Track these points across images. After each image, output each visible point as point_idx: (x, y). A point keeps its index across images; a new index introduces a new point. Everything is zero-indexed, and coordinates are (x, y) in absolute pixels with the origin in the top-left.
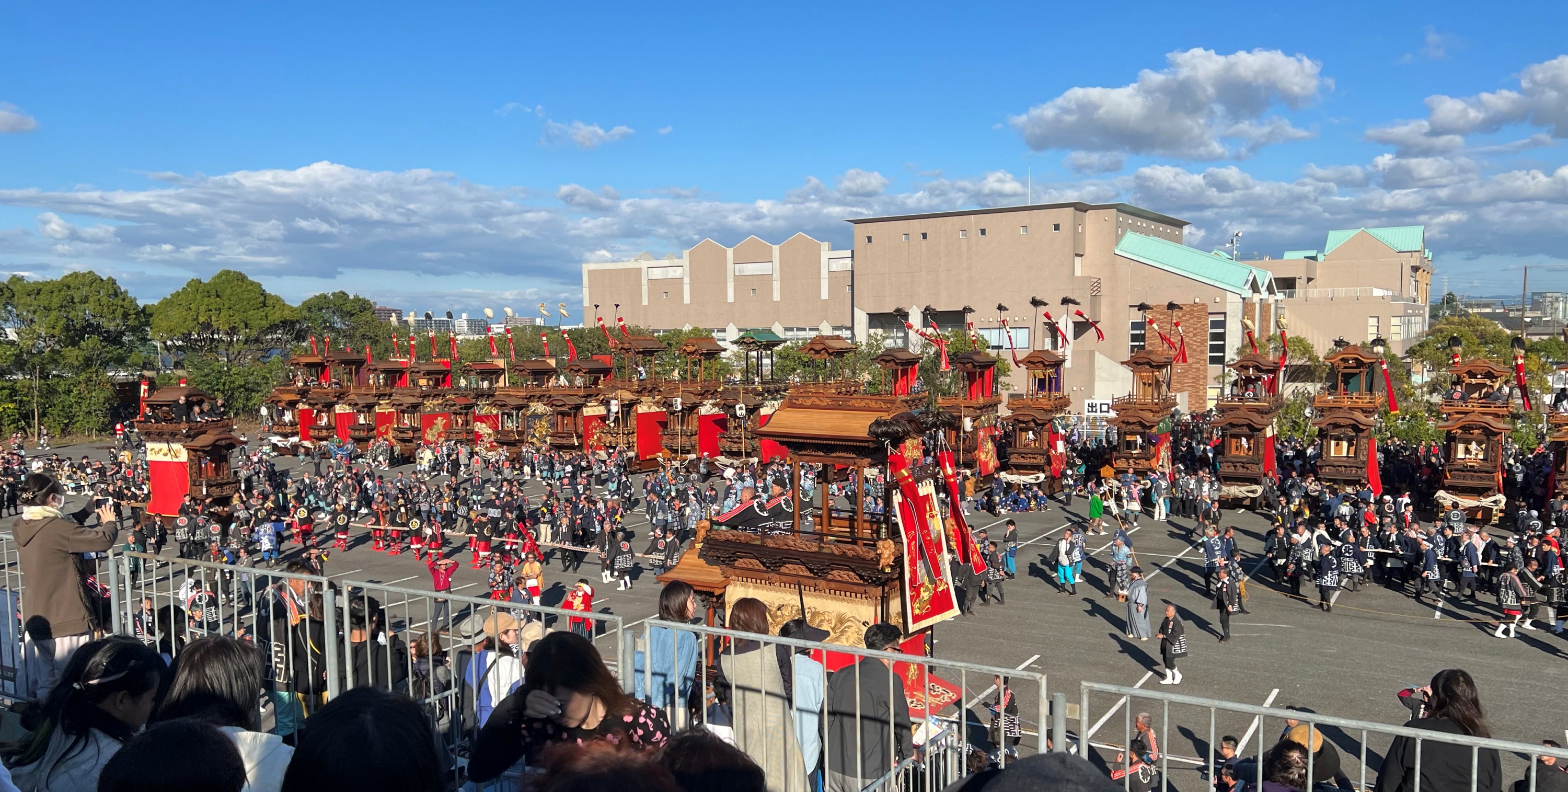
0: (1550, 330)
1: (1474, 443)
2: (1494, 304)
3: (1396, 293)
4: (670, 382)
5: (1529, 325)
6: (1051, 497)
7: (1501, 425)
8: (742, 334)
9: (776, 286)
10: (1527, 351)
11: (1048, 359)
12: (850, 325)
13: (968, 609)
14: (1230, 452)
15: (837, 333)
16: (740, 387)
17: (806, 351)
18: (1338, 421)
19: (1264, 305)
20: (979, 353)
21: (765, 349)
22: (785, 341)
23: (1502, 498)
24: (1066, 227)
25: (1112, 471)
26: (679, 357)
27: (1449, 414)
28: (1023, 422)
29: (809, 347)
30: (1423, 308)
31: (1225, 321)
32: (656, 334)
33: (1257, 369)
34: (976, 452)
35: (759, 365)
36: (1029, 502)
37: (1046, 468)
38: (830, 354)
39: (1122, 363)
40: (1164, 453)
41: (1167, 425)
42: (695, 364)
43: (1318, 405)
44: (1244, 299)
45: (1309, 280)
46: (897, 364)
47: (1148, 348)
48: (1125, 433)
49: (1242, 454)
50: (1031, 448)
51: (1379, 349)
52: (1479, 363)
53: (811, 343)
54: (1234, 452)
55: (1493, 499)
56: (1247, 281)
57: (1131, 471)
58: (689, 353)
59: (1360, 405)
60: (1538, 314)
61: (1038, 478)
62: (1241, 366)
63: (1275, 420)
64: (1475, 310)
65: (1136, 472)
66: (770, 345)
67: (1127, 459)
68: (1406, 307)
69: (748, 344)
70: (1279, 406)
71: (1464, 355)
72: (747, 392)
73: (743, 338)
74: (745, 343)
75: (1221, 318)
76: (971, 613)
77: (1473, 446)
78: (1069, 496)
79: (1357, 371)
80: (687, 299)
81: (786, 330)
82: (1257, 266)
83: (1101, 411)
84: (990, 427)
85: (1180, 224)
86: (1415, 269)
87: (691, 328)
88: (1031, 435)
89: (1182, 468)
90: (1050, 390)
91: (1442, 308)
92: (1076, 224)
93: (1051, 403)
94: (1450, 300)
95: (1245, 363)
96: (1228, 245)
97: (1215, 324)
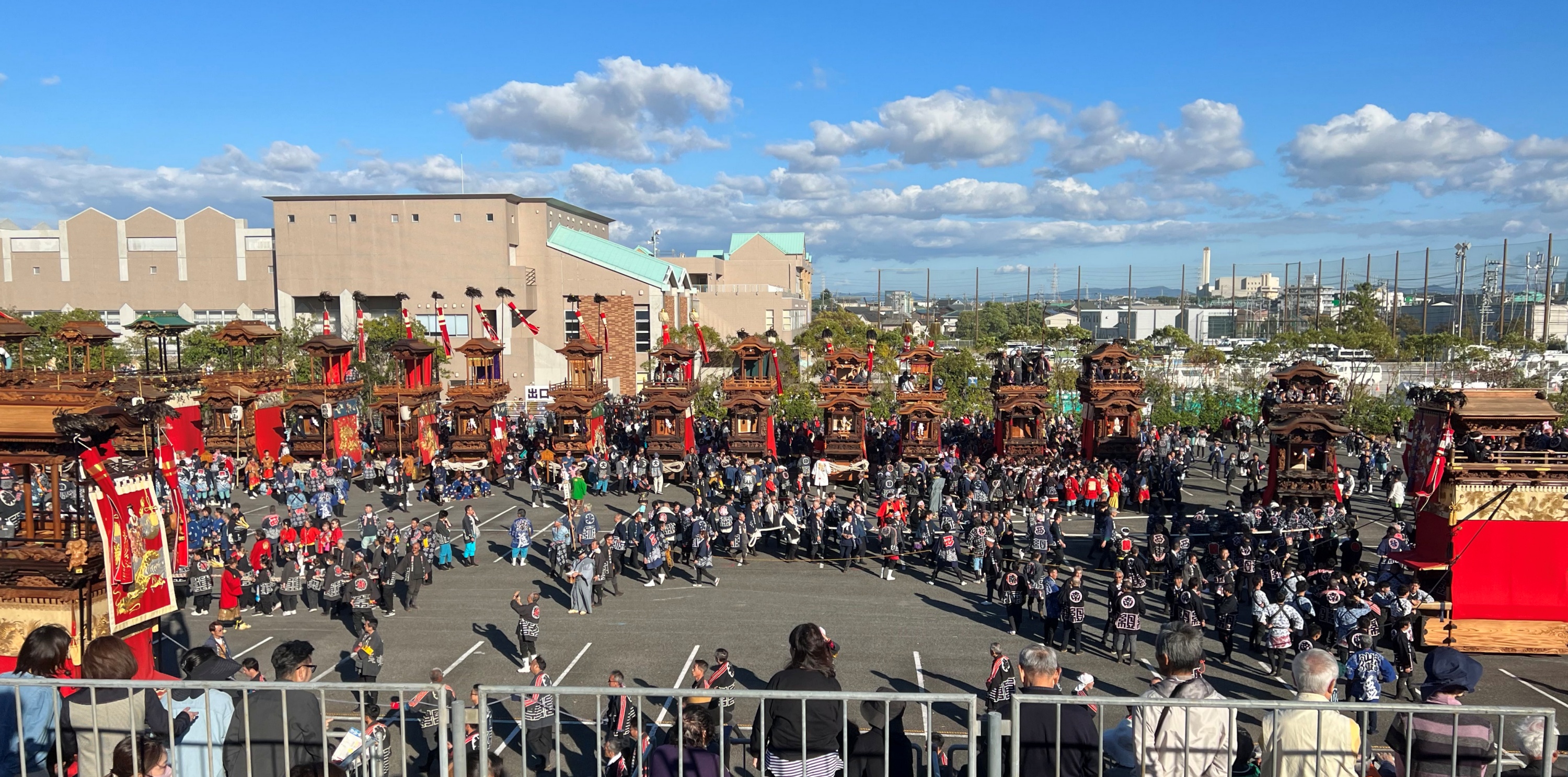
0: (898, 322)
1: (844, 418)
2: (859, 300)
3: (786, 291)
4: (45, 373)
5: (883, 318)
6: (494, 482)
7: (863, 403)
8: (140, 316)
9: (182, 264)
10: (879, 341)
11: (487, 347)
12: (274, 308)
13: (411, 603)
14: (656, 432)
15: (259, 317)
16: (139, 378)
17: (221, 337)
18: (744, 402)
19: (682, 299)
20: (416, 340)
21: (168, 335)
22: (194, 326)
23: (865, 462)
24: (499, 216)
25: (552, 454)
26: (56, 343)
27: (826, 395)
28: (464, 410)
29: (224, 333)
30: (806, 303)
31: (648, 312)
32: (24, 317)
33: (676, 357)
34: (417, 441)
35: (163, 351)
36: (473, 488)
37: (488, 454)
38: (249, 341)
39: (557, 351)
40: (599, 435)
41: (600, 409)
42: (79, 350)
43: (726, 388)
44: (664, 292)
45: (718, 276)
46: (327, 351)
47: (583, 336)
48: (563, 418)
49: (666, 434)
50: (473, 435)
51: (772, 339)
52: (846, 351)
53: (226, 329)
54: (659, 432)
55: (859, 463)
56: (666, 276)
57: (569, 453)
58: (69, 339)
59: (760, 387)
60: (890, 308)
61: (481, 464)
62: (663, 354)
63: (693, 402)
64: (846, 305)
65: (574, 454)
66: (175, 330)
67: (566, 442)
68: (794, 302)
69: (147, 329)
70: (694, 389)
71: (836, 343)
72: (148, 383)
73: (139, 322)
74: (143, 328)
75: (645, 309)
76: (414, 606)
77: (844, 420)
78: (511, 481)
79: (756, 358)
80: (66, 276)
81: (197, 312)
82: (673, 263)
83: (541, 397)
84: (430, 415)
85: (606, 221)
86: (800, 269)
87: (71, 310)
88: (472, 422)
89: (616, 448)
90: (490, 377)
91: (820, 303)
92: (509, 215)
93: (491, 390)
94: (827, 296)
95: (665, 352)
96: (649, 242)
97: (640, 315)
